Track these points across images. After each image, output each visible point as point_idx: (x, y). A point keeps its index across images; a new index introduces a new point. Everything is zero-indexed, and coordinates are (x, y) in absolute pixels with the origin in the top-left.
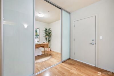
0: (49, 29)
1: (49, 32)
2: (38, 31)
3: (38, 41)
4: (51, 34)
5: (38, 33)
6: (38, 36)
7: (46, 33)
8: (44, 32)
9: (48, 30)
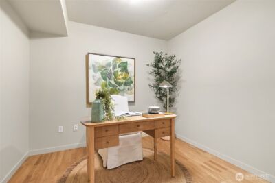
0: (172, 57)
1: (169, 70)
2: (130, 68)
3: (131, 103)
4: (174, 76)
5: (131, 75)
6: (132, 85)
7: (158, 74)
8: (151, 69)
9: (165, 63)
